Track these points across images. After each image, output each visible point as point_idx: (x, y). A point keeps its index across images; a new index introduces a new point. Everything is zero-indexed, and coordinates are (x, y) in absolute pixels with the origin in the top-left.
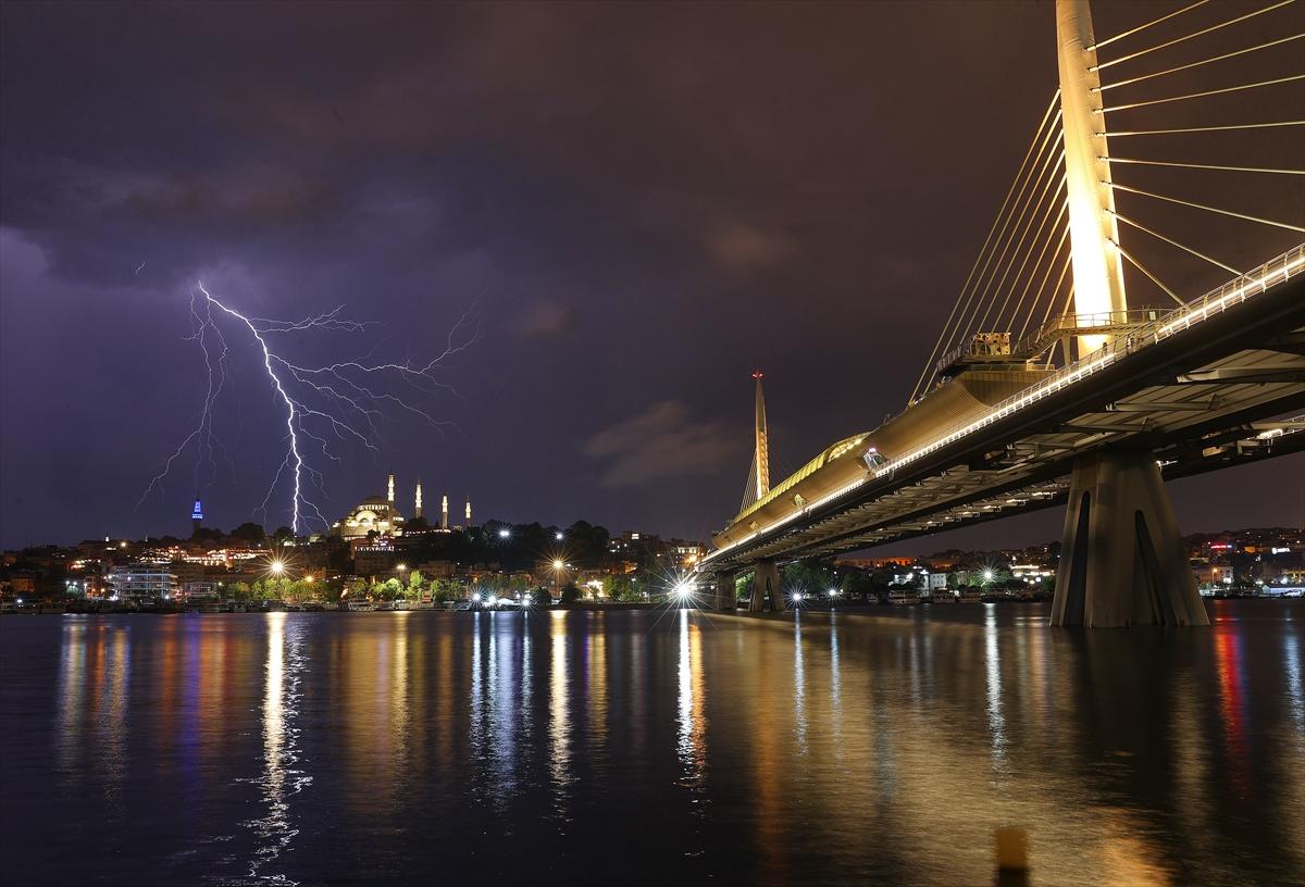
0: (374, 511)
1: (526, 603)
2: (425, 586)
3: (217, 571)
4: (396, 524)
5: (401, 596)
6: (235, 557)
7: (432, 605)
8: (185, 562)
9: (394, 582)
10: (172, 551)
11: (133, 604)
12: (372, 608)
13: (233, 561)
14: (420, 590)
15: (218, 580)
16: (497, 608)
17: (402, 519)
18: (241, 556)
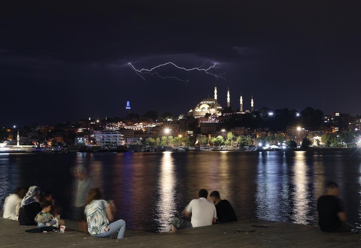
0: (208, 104)
1: (284, 147)
2: (234, 139)
3: (139, 133)
4: (218, 110)
5: (223, 144)
6: (147, 126)
7: (238, 148)
8: (125, 129)
9: (220, 137)
10: (119, 124)
11: (107, 148)
12: (210, 149)
13: (145, 128)
14: (232, 141)
15: (140, 137)
16: (269, 150)
17: (221, 108)
18: (149, 126)
